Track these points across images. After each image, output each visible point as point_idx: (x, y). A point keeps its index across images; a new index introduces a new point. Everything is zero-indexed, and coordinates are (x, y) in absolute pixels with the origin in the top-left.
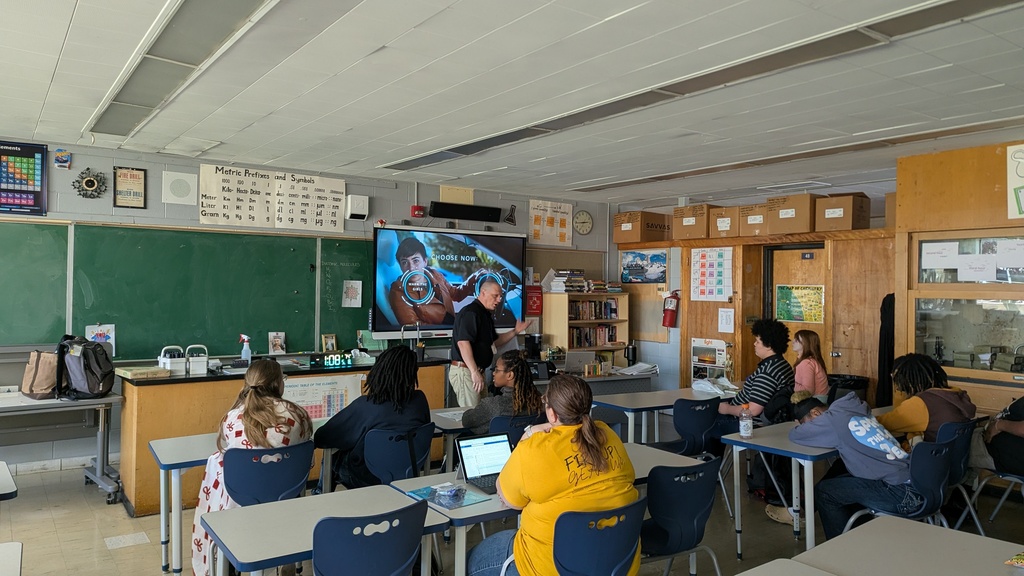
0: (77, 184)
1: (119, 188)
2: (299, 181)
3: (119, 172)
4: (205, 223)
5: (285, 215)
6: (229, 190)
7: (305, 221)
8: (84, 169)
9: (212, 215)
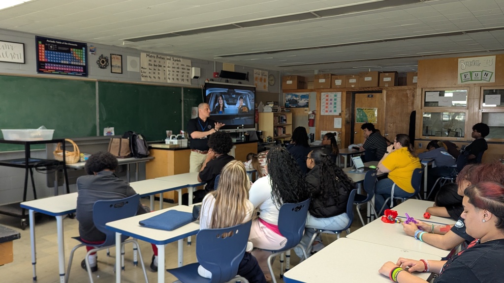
0: (98, 62)
1: (113, 64)
2: (175, 61)
3: (113, 56)
4: (143, 80)
5: (171, 77)
6: (151, 65)
7: (178, 79)
8: (100, 55)
9: (145, 76)
